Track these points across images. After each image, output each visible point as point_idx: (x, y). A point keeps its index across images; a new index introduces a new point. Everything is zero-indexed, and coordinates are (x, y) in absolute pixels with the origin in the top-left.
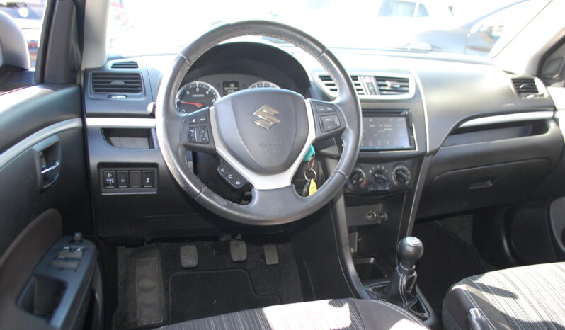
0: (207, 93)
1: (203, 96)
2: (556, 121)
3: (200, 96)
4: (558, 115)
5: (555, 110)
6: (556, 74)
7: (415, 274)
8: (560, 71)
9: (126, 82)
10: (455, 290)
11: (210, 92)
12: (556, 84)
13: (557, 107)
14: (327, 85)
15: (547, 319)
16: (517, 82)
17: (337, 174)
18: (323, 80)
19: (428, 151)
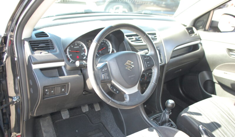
0: (80, 45)
1: (78, 47)
2: (201, 44)
3: (77, 47)
4: (201, 42)
5: (201, 40)
6: (201, 26)
7: (171, 113)
8: (203, 25)
9: (46, 45)
10: (183, 116)
11: (81, 45)
12: (201, 30)
13: (201, 39)
14: (129, 39)
15: (212, 121)
16: (188, 29)
17: (153, 83)
18: (127, 37)
19: (167, 63)
